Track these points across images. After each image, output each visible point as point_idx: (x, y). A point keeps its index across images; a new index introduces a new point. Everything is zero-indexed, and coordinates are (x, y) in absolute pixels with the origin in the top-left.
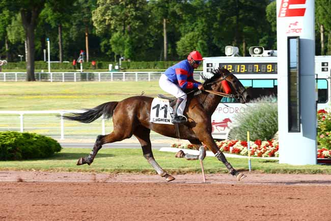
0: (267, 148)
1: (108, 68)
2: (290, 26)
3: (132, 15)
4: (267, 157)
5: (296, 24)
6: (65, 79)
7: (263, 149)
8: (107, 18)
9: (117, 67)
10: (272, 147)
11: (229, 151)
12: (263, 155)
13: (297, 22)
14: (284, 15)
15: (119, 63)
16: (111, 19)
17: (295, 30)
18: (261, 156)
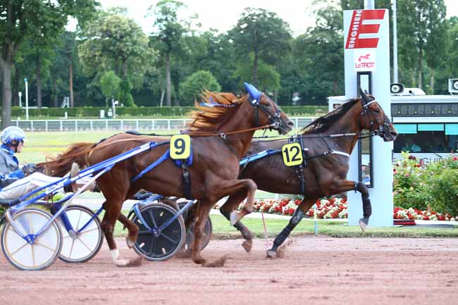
0: (329, 208)
1: (99, 115)
2: (360, 60)
3: (128, 50)
4: (329, 218)
5: (367, 57)
6: (49, 128)
7: (324, 209)
8: (97, 54)
9: (110, 114)
10: (334, 206)
11: (281, 212)
12: (325, 217)
13: (368, 55)
14: (353, 46)
15: (112, 109)
16: (101, 55)
17: (366, 65)
18: (322, 218)
